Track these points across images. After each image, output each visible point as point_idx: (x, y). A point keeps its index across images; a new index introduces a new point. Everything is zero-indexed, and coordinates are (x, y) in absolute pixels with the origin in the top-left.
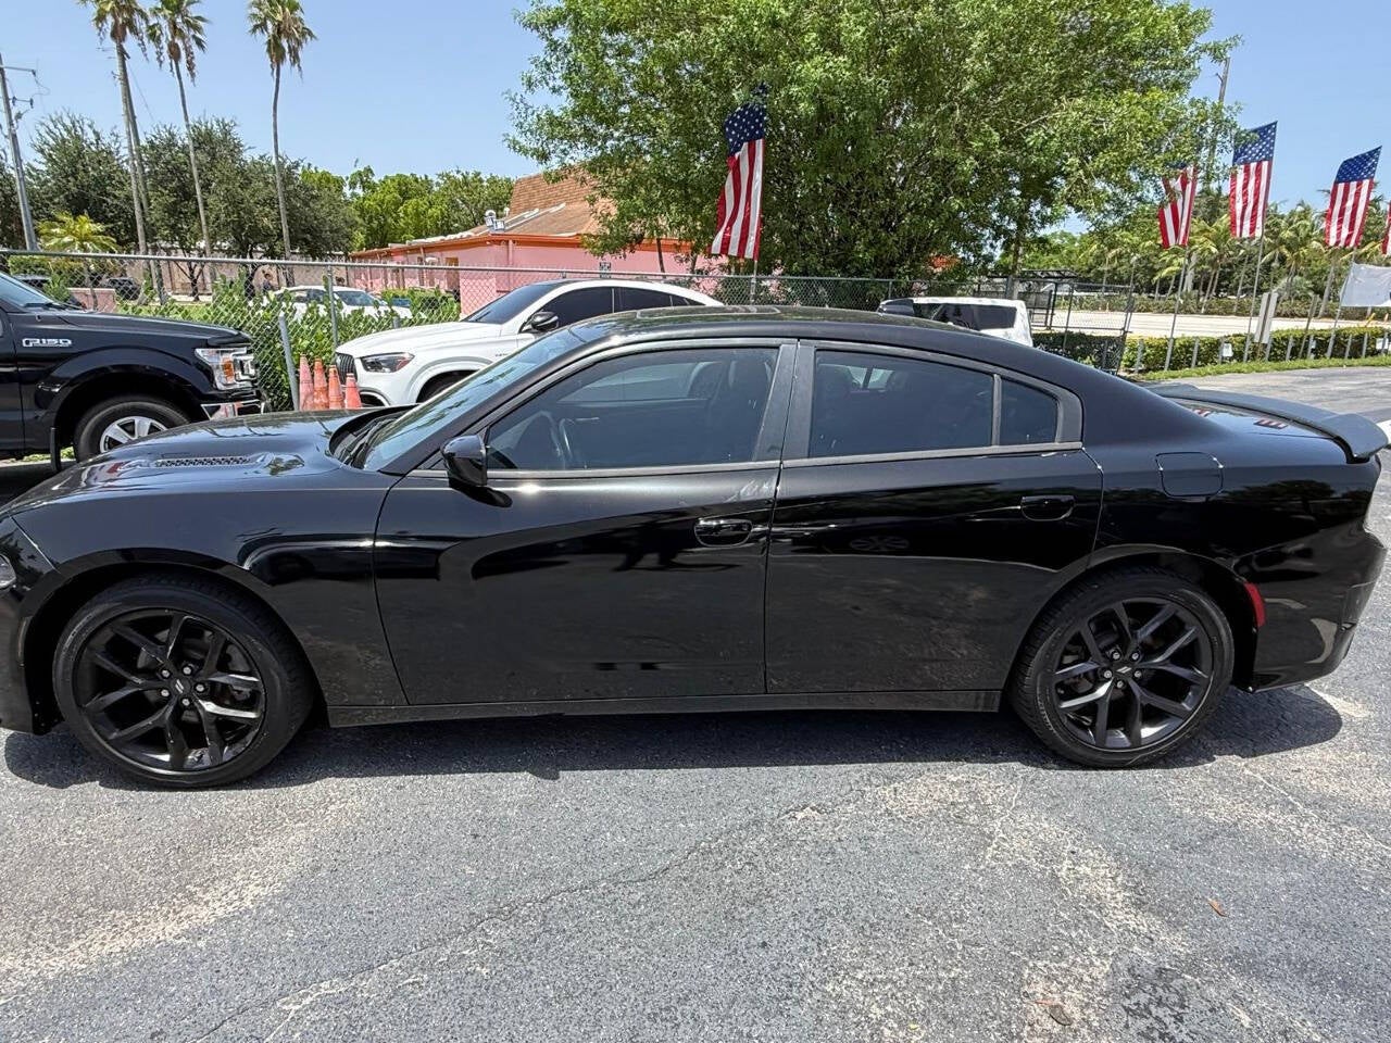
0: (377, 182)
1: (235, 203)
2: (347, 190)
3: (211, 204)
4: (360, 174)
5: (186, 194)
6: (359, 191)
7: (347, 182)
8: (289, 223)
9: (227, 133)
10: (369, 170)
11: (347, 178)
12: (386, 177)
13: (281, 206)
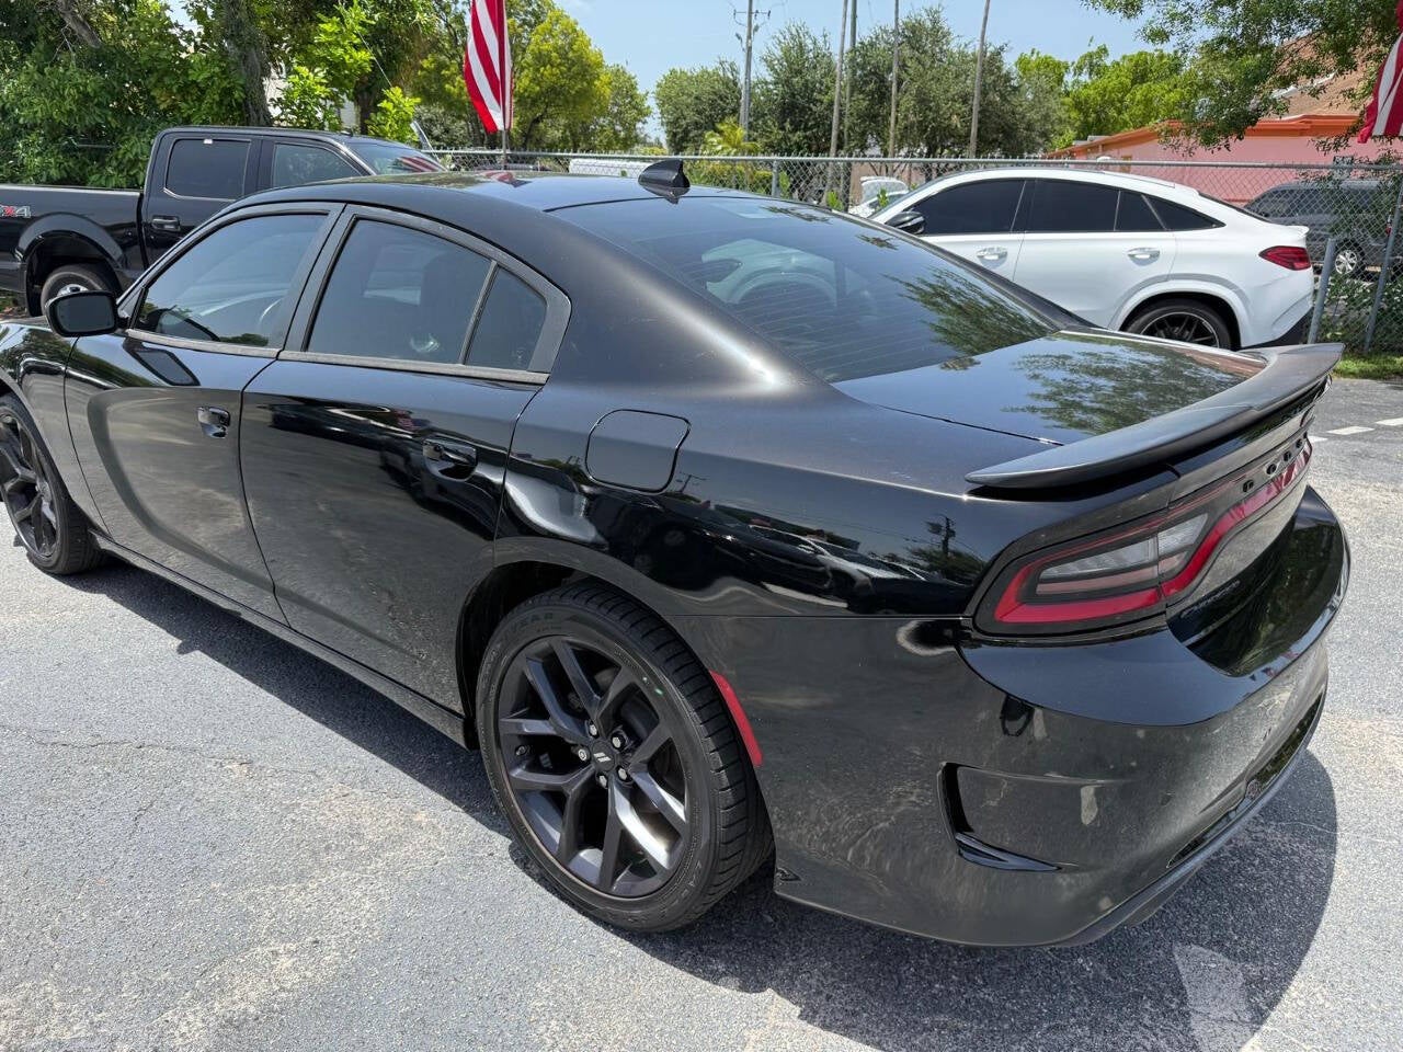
0: (1108, 64)
1: (923, 100)
2: (1069, 78)
3: (903, 106)
4: (1091, 55)
5: (882, 95)
6: (1084, 78)
7: (1071, 68)
8: (980, 122)
9: (935, 22)
10: (1104, 51)
11: (1073, 63)
12: (1124, 57)
13: (975, 102)
